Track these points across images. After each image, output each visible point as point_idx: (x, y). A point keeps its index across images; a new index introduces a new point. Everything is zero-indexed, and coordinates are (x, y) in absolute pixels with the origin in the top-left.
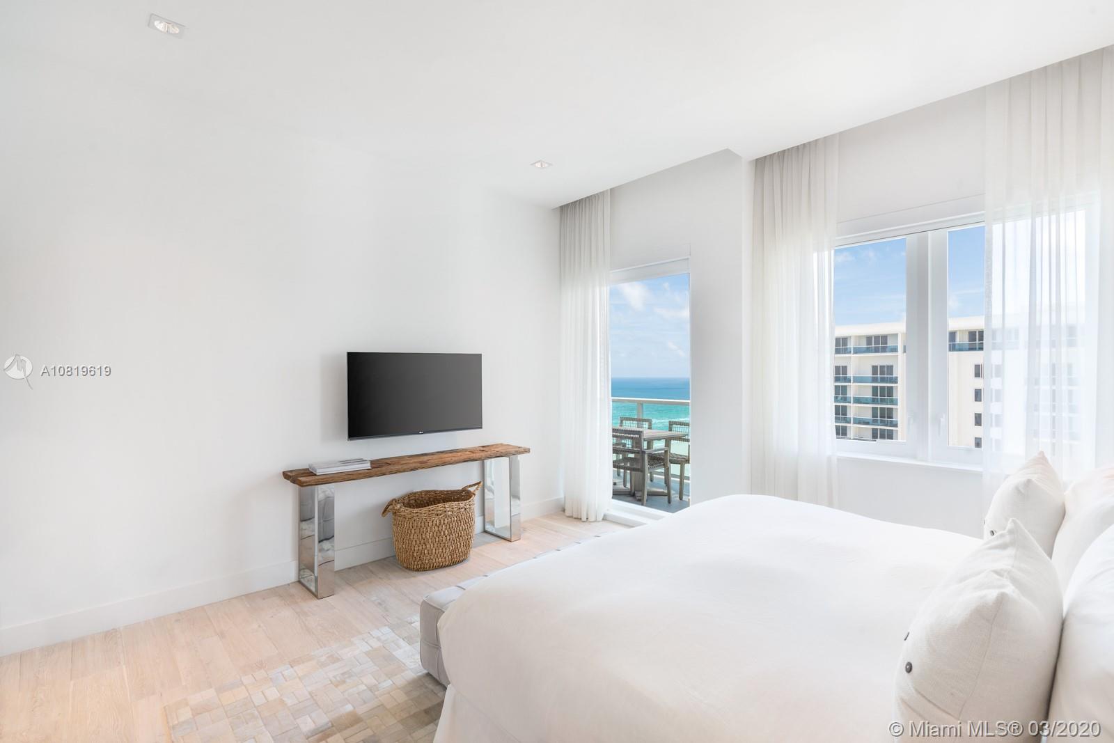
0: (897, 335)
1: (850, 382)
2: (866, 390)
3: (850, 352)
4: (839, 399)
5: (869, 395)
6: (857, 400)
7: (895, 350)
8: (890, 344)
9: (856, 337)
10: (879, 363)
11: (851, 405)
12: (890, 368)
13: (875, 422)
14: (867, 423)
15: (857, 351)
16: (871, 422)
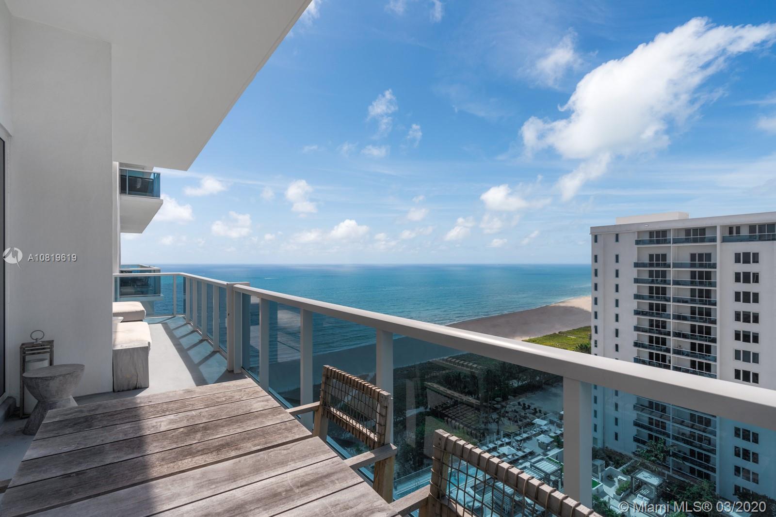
0: (716, 227)
1: (670, 267)
2: (685, 274)
3: (670, 243)
4: (659, 281)
5: (688, 278)
6: (676, 283)
7: (714, 240)
8: (708, 235)
9: (675, 230)
10: (697, 251)
11: (671, 286)
12: (709, 256)
13: (693, 301)
14: (686, 302)
15: (676, 241)
16: (689, 301)
